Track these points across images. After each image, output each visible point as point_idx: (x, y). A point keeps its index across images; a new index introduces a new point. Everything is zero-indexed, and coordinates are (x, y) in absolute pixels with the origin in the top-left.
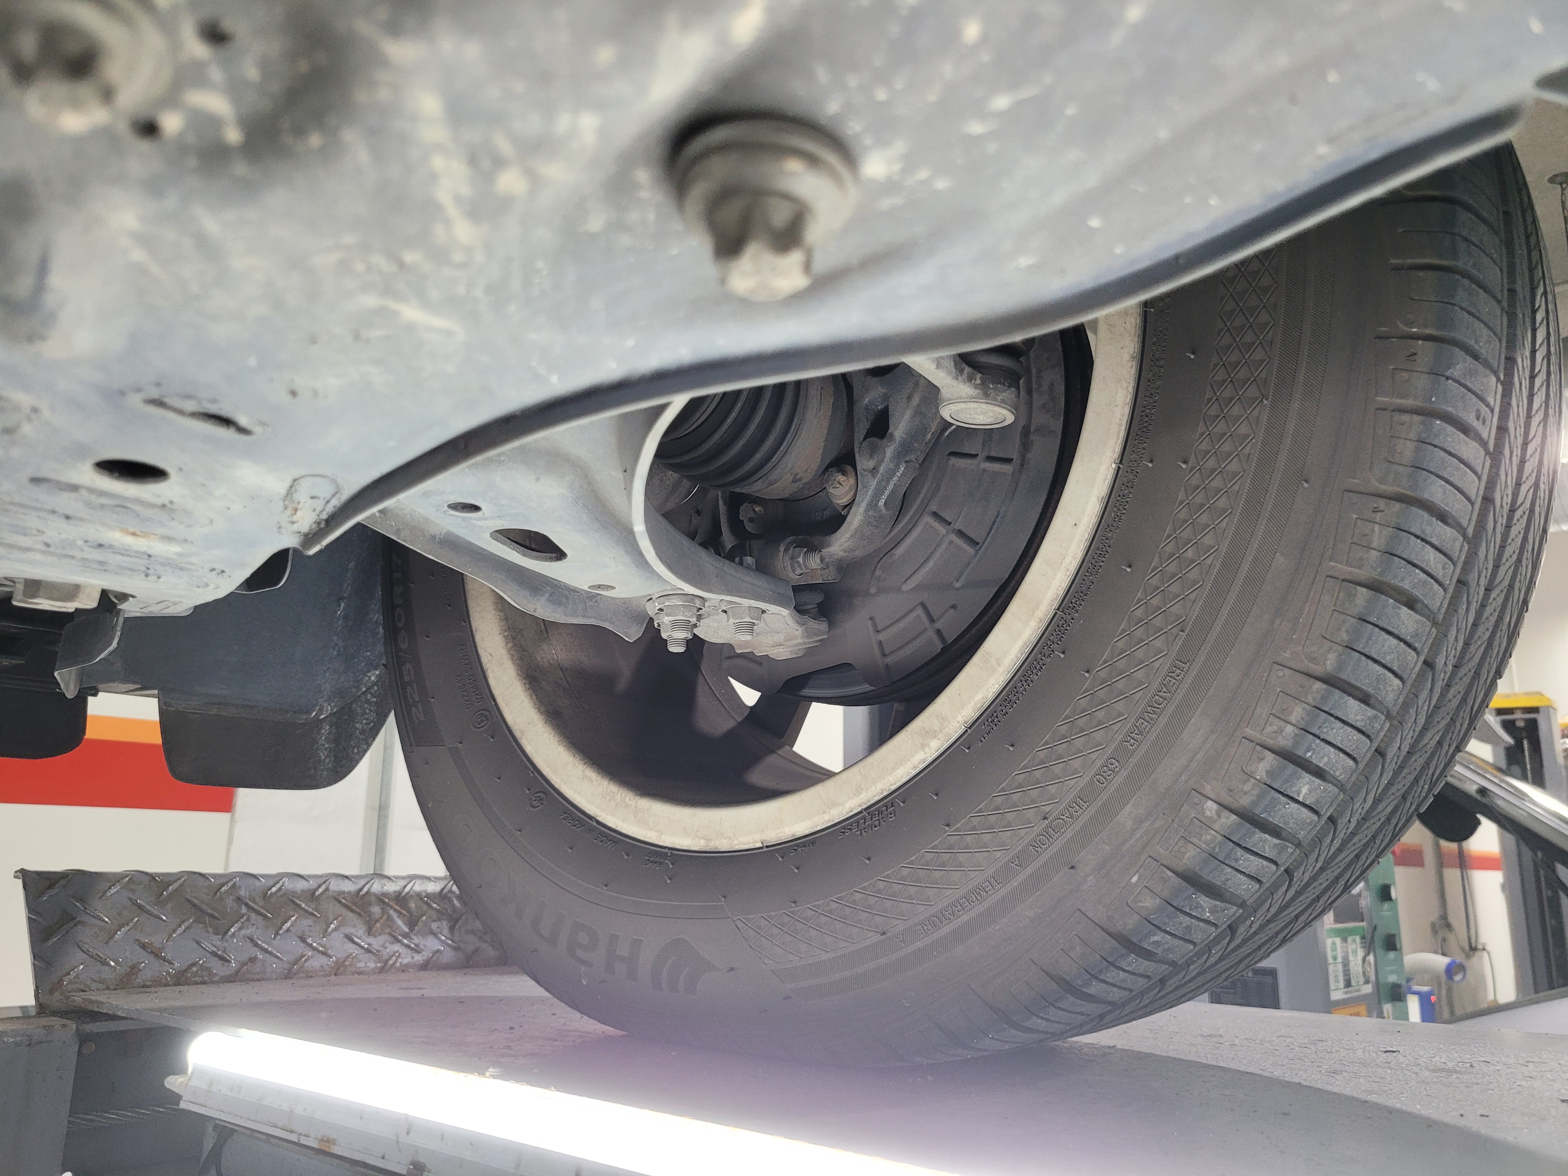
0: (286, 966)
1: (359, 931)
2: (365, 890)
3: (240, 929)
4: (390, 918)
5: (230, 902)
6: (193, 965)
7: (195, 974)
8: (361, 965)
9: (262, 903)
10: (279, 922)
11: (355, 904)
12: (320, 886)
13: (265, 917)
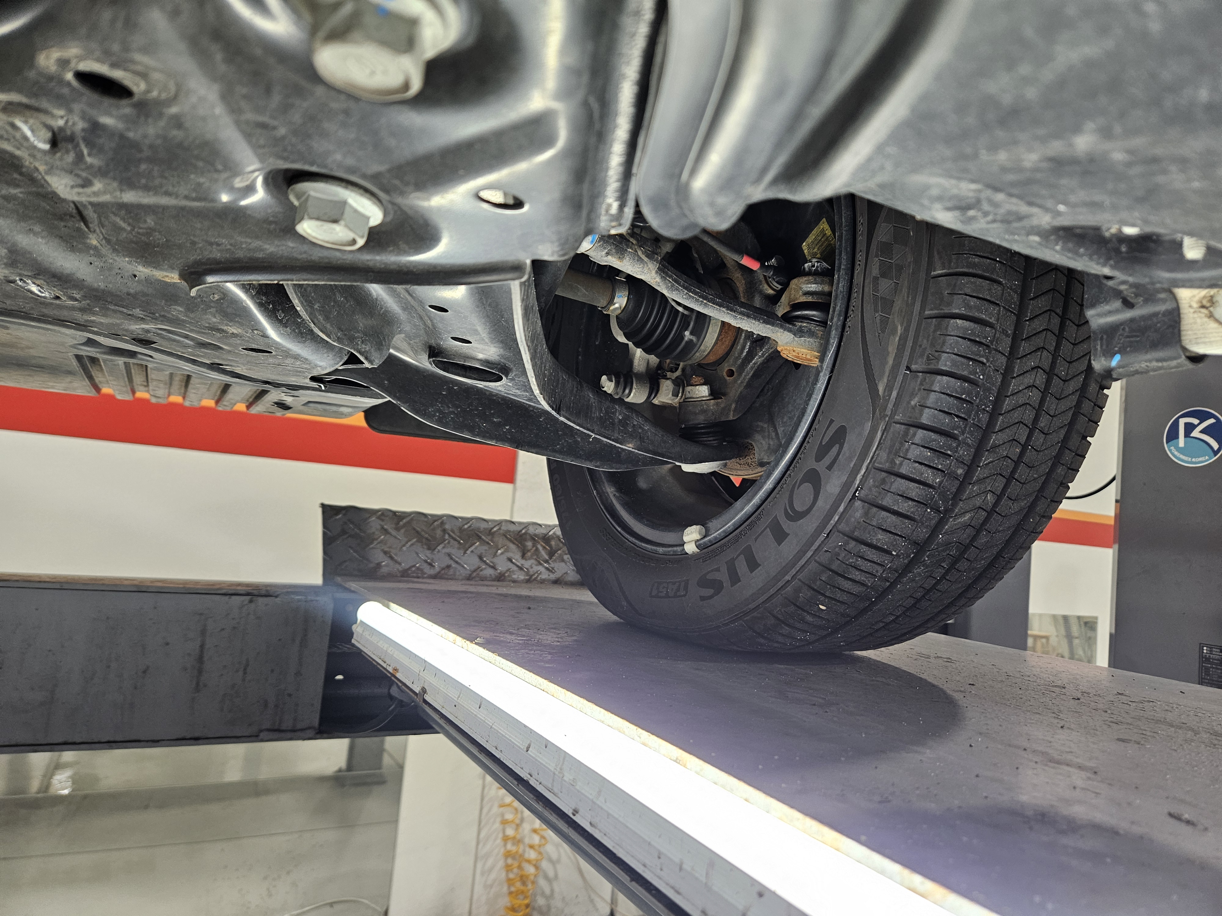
0: (469, 572)
1: (517, 557)
2: (523, 531)
3: (444, 547)
4: (537, 549)
5: (439, 532)
6: (414, 566)
7: (414, 572)
8: (515, 576)
9: (458, 534)
10: (467, 546)
11: (516, 539)
12: (495, 527)
13: (459, 542)
